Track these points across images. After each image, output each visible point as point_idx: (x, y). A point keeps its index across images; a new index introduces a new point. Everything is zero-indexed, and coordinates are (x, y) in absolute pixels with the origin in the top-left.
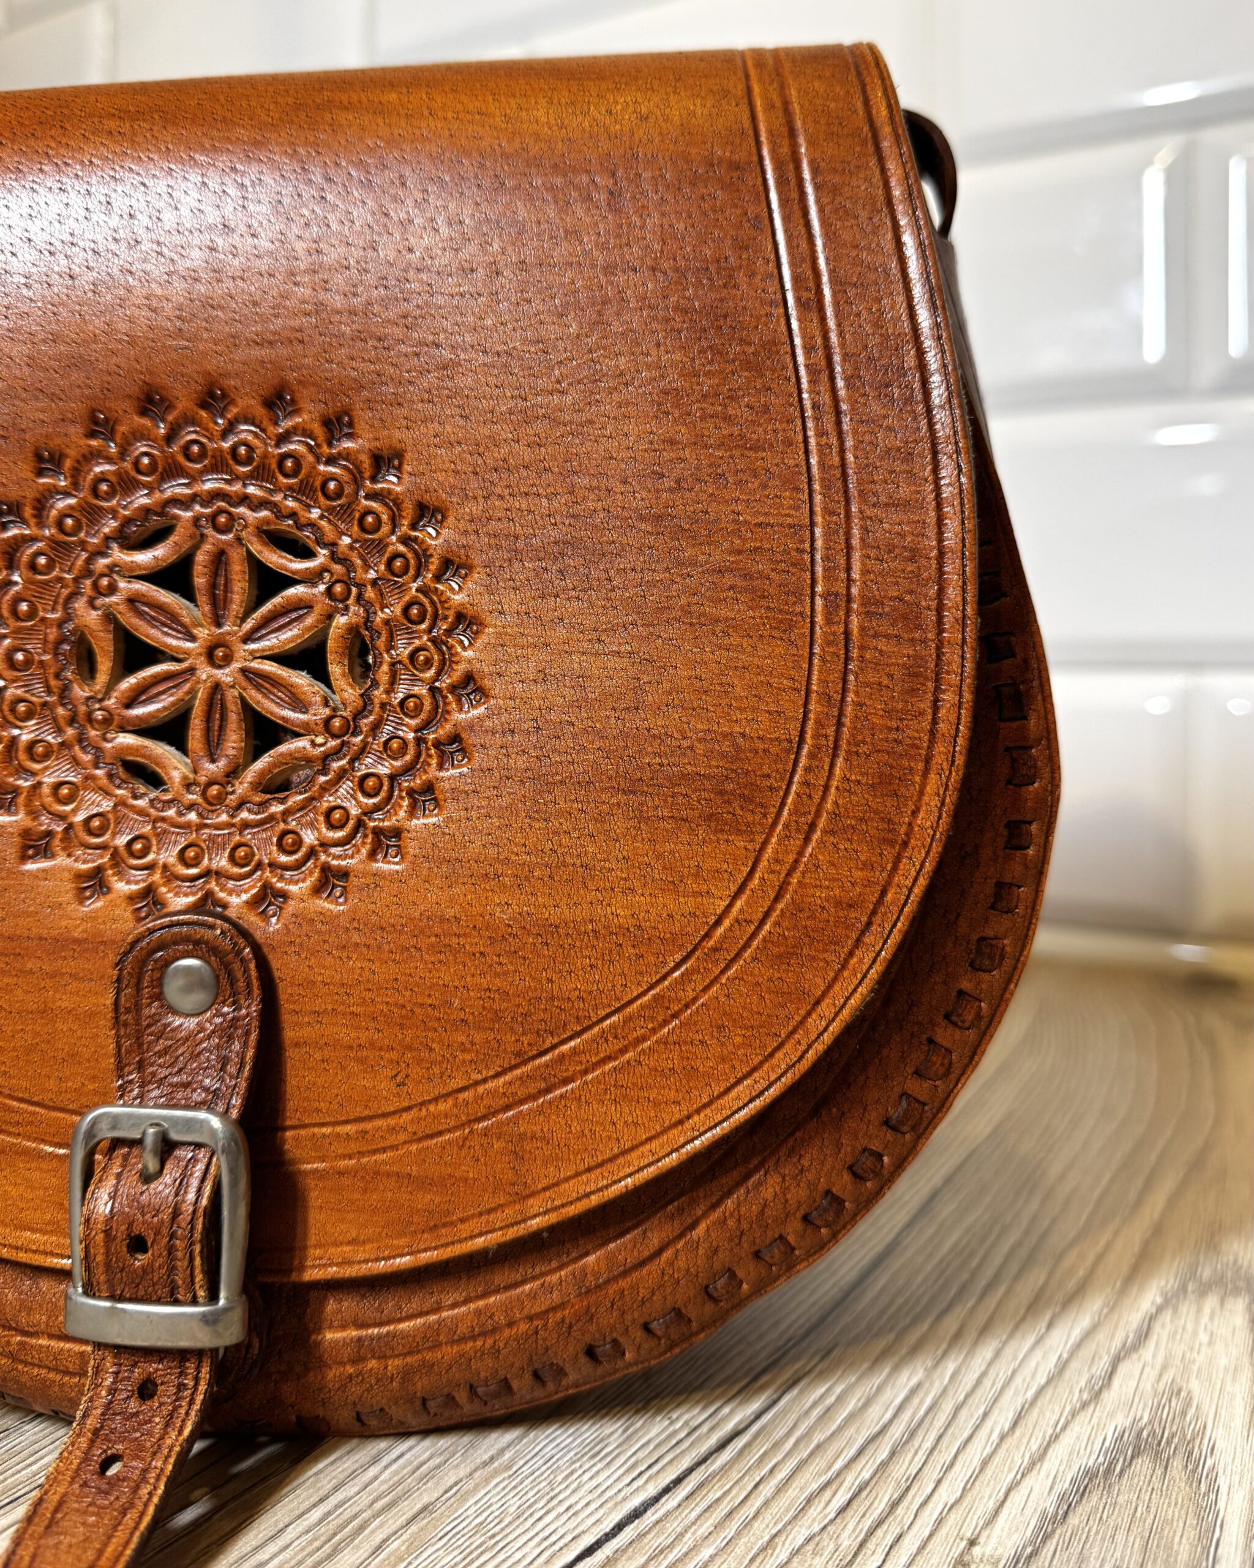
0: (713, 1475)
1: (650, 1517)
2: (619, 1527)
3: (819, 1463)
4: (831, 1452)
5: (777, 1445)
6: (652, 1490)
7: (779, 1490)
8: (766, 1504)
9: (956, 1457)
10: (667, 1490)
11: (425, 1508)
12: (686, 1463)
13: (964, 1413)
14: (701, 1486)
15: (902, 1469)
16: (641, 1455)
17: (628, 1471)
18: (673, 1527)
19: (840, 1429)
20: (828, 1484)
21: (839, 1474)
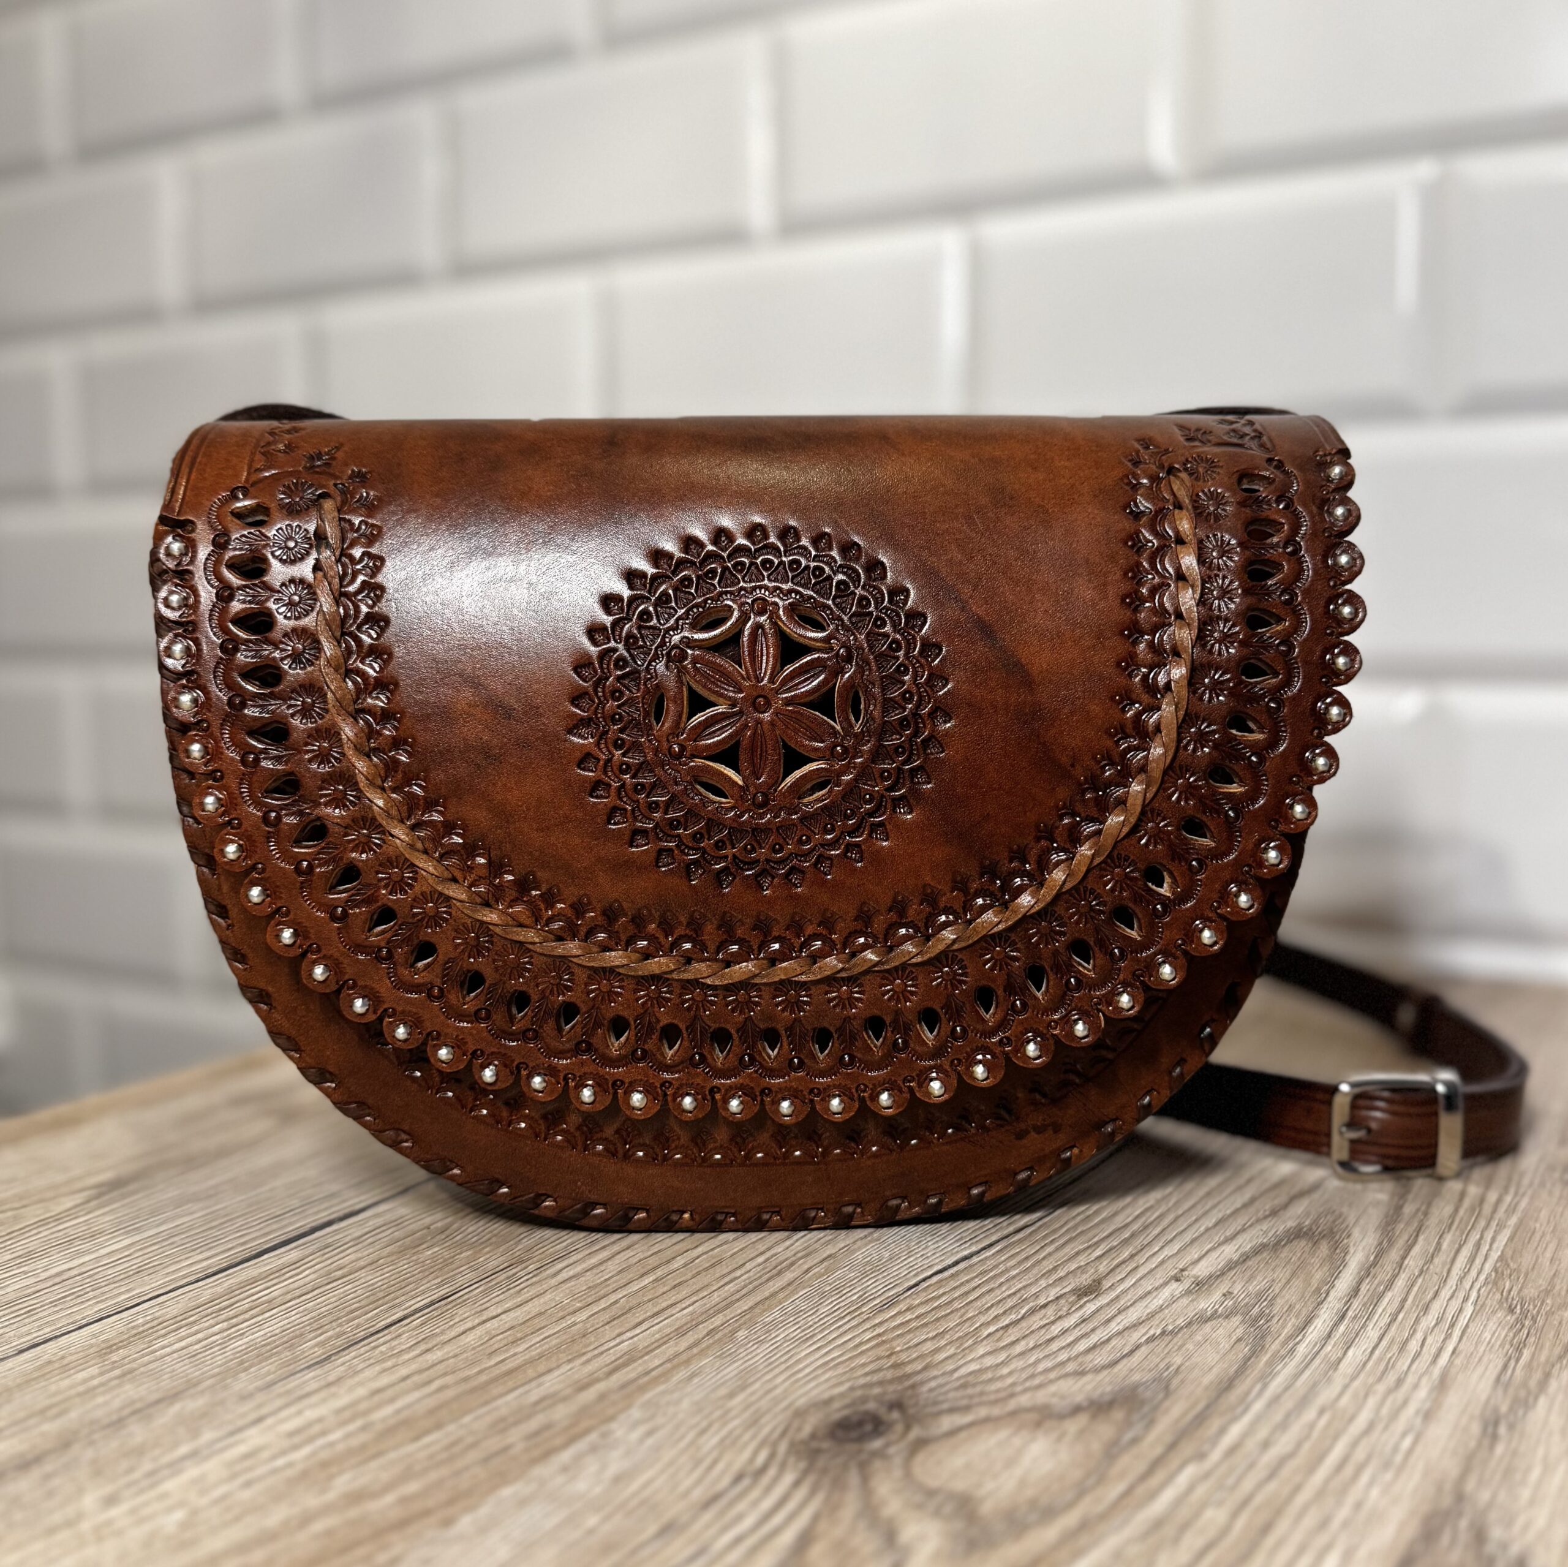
0: (1014, 1243)
1: (975, 1259)
2: (956, 1263)
3: (1084, 1238)
4: (1090, 1235)
5: (1055, 1231)
6: (974, 1249)
7: (1057, 1249)
8: (1050, 1254)
9: (1174, 1237)
10: (984, 1249)
11: (830, 1256)
12: (994, 1238)
13: (1182, 1219)
14: (1006, 1247)
15: (1138, 1242)
16: (964, 1235)
17: (957, 1241)
18: (990, 1263)
19: (1097, 1225)
20: (1088, 1248)
21: (1096, 1243)
